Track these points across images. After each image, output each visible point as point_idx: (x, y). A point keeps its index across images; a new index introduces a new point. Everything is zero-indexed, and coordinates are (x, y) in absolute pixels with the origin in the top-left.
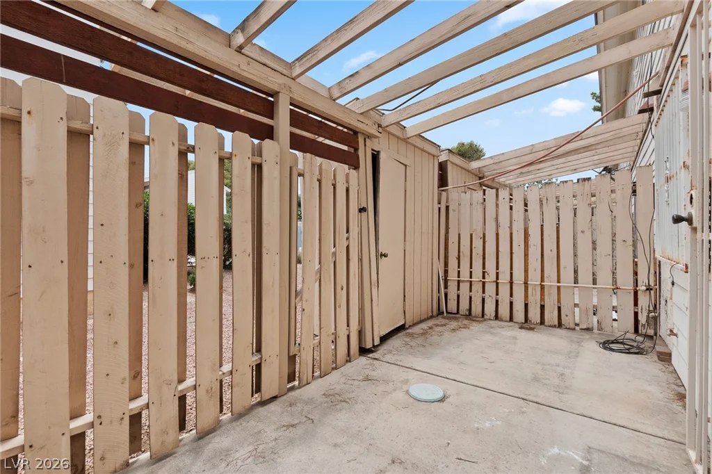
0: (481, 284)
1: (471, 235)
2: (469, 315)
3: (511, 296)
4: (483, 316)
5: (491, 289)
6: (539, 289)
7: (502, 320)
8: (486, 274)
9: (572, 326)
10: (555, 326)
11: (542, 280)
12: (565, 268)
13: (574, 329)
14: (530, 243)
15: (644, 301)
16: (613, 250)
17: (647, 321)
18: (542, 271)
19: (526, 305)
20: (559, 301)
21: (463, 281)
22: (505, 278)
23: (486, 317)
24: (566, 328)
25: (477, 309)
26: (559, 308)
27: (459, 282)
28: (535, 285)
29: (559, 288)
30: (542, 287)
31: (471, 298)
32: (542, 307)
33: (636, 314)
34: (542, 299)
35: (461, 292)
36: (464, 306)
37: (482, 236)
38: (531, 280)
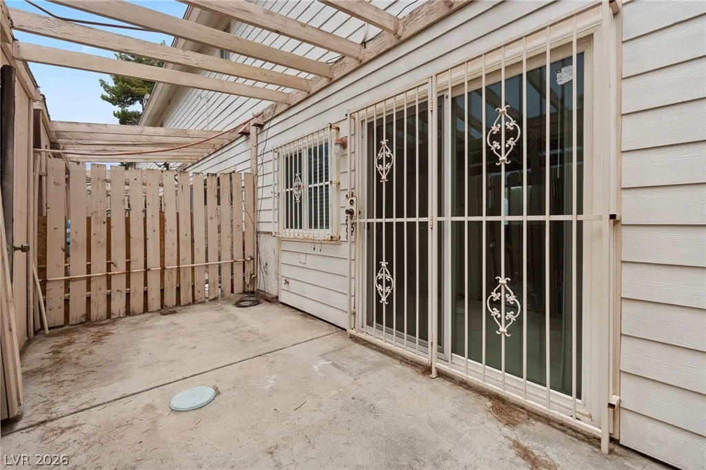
0: (104, 280)
1: (89, 219)
2: (87, 321)
3: (146, 285)
4: (109, 316)
5: (119, 283)
6: (175, 273)
7: (134, 314)
8: (112, 265)
9: (203, 300)
10: (190, 304)
11: (178, 263)
12: (198, 250)
13: (204, 302)
14: (167, 228)
15: (249, 269)
16: (232, 231)
17: (250, 282)
18: (178, 255)
19: (162, 291)
20: (193, 280)
21: (75, 280)
22: (137, 268)
23: (113, 317)
24: (199, 303)
25: (98, 310)
26: (193, 287)
27: (67, 282)
28: (172, 269)
29: (193, 268)
30: (178, 270)
31: (89, 299)
32: (178, 289)
33: (244, 278)
34: (178, 281)
35: (72, 295)
36: (77, 310)
37: (105, 220)
38: (168, 265)
